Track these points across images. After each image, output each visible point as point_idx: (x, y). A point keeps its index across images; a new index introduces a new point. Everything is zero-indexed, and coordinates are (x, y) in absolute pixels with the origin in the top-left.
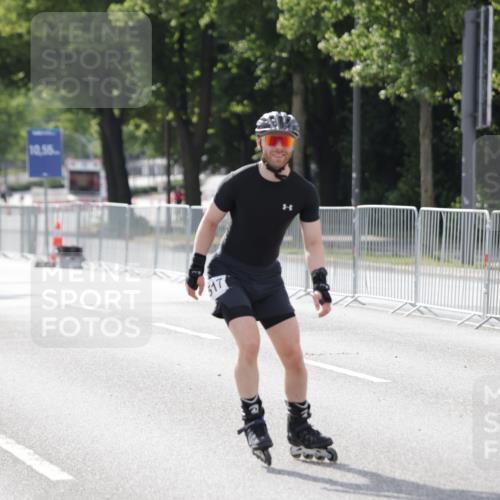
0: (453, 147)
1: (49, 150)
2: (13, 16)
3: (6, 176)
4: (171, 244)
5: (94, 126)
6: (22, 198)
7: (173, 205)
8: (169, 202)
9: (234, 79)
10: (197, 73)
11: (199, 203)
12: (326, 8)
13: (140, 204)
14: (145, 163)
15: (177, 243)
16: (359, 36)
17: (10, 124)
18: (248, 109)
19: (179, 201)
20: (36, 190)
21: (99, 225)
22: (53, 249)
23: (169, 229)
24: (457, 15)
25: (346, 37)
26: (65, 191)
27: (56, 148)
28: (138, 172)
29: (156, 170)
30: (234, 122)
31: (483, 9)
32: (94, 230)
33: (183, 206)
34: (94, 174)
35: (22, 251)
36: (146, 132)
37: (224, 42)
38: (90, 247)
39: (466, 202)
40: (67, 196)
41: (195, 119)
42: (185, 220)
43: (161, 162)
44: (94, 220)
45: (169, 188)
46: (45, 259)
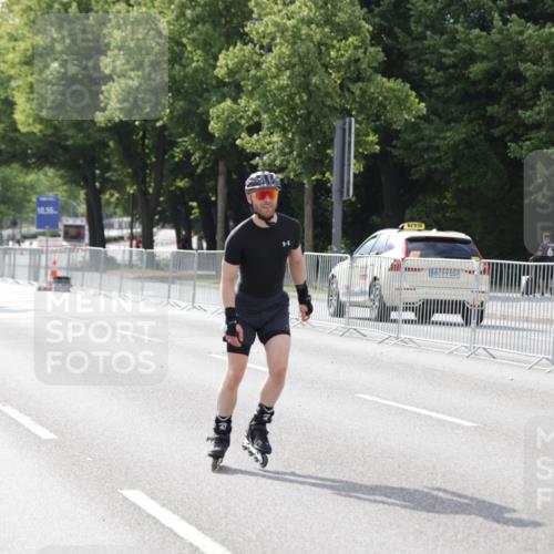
0: (327, 210)
1: (50, 211)
2: (31, 121)
3: (21, 228)
4: (131, 275)
5: (82, 194)
6: (31, 244)
7: (134, 249)
8: (131, 246)
9: (177, 163)
10: (154, 159)
11: (152, 247)
12: (241, 117)
13: (111, 248)
14: (116, 220)
15: (136, 275)
16: (264, 136)
17: (25, 193)
18: (187, 185)
19: (138, 247)
20: (40, 238)
21: (84, 262)
22: (50, 278)
23: (130, 265)
24: (330, 123)
25: (255, 136)
26: (61, 239)
27: (55, 209)
28: (111, 226)
29: (124, 225)
30: (178, 193)
31: (348, 119)
32: (79, 265)
33: (141, 249)
34: (81, 227)
35: (29, 279)
36: (118, 199)
37: (173, 139)
38: (76, 277)
39: (335, 249)
40: (61, 242)
41: (151, 190)
42: (141, 260)
43: (127, 219)
44: (80, 259)
45: (132, 237)
46: (44, 285)
